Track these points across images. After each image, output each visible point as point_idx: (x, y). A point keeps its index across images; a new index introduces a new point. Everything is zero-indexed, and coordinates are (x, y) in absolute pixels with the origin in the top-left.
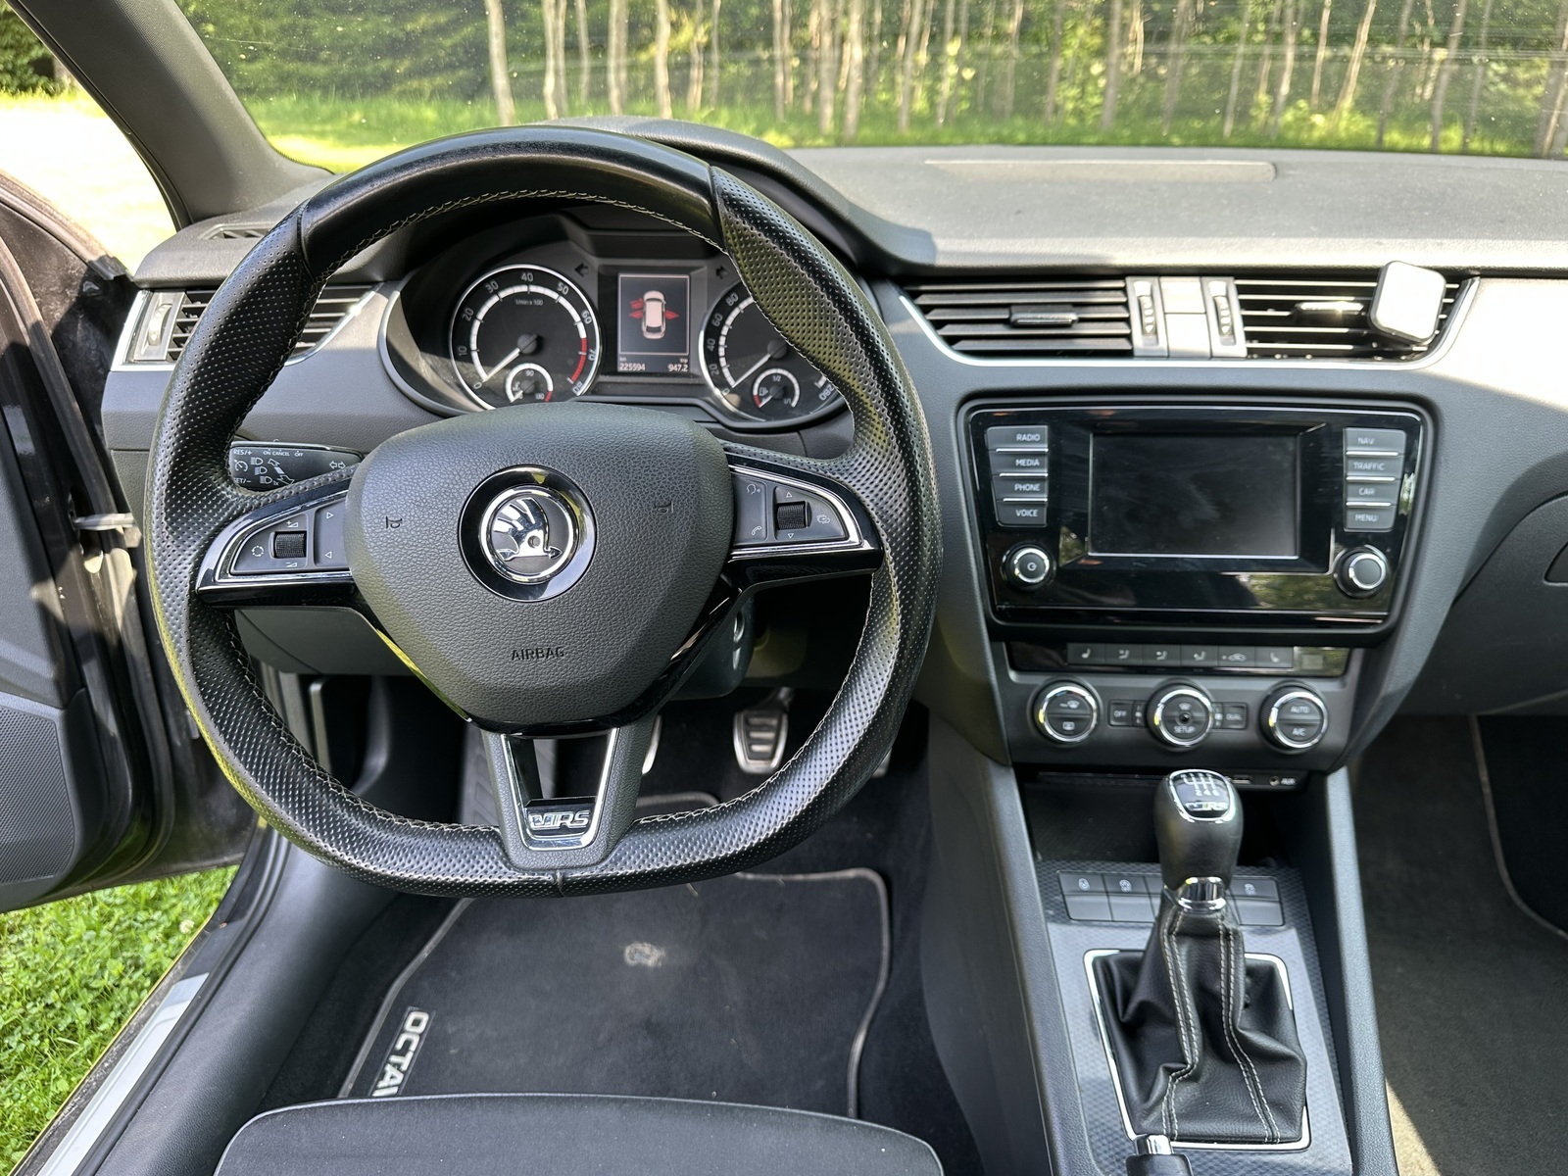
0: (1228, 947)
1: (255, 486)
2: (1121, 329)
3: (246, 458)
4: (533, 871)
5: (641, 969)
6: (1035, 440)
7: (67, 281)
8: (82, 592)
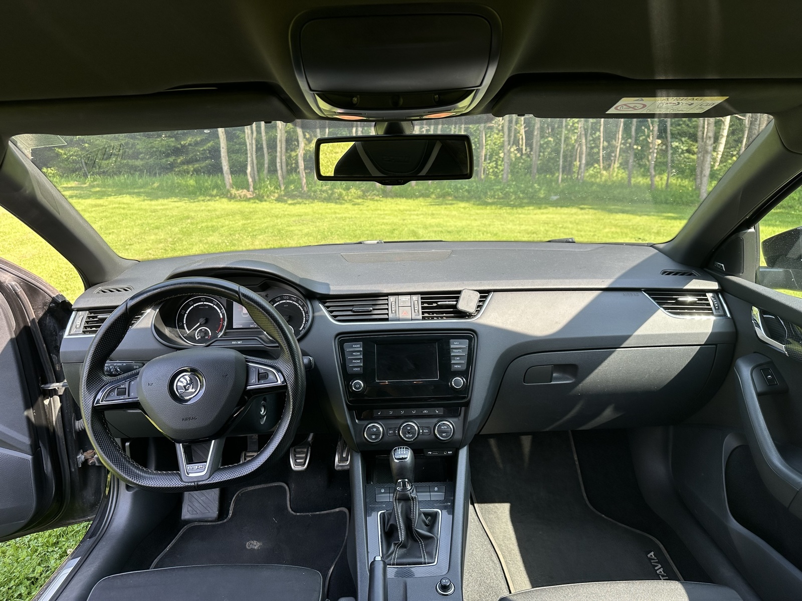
0: (413, 503)
1: (111, 375)
2: (386, 312)
3: (109, 367)
4: (188, 483)
5: (253, 550)
6: (358, 347)
7: (45, 304)
8: (42, 412)
